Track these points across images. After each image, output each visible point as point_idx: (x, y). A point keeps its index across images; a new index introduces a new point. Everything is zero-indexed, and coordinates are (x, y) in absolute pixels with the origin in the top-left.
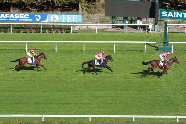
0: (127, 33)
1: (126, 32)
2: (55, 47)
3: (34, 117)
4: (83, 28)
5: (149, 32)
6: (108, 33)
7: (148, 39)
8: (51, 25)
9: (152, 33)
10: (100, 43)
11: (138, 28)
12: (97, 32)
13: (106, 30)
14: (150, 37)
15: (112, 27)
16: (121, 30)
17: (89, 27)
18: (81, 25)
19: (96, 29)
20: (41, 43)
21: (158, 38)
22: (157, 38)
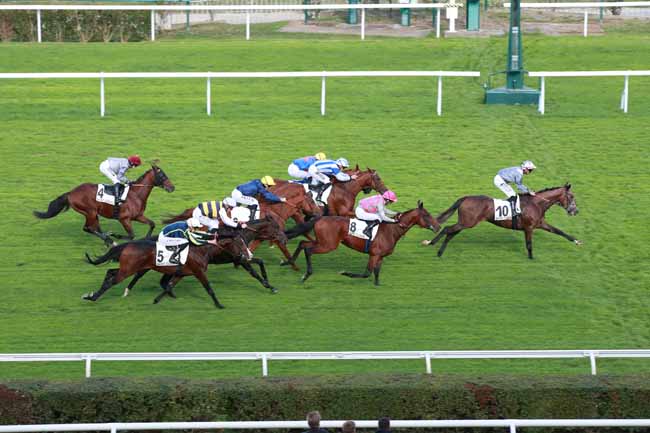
0: (363, 37)
1: (360, 36)
2: (99, 95)
3: (48, 363)
4: (195, 19)
5: (446, 36)
6: (292, 42)
7: (447, 61)
8: (73, 11)
9: (459, 38)
10: (267, 80)
11: (405, 18)
12: (248, 37)
13: (285, 29)
14: (452, 52)
15: (303, 17)
16: (342, 28)
17: (218, 18)
18: (188, 12)
19: (245, 26)
20: (43, 82)
21: (481, 55)
22: (477, 58)
